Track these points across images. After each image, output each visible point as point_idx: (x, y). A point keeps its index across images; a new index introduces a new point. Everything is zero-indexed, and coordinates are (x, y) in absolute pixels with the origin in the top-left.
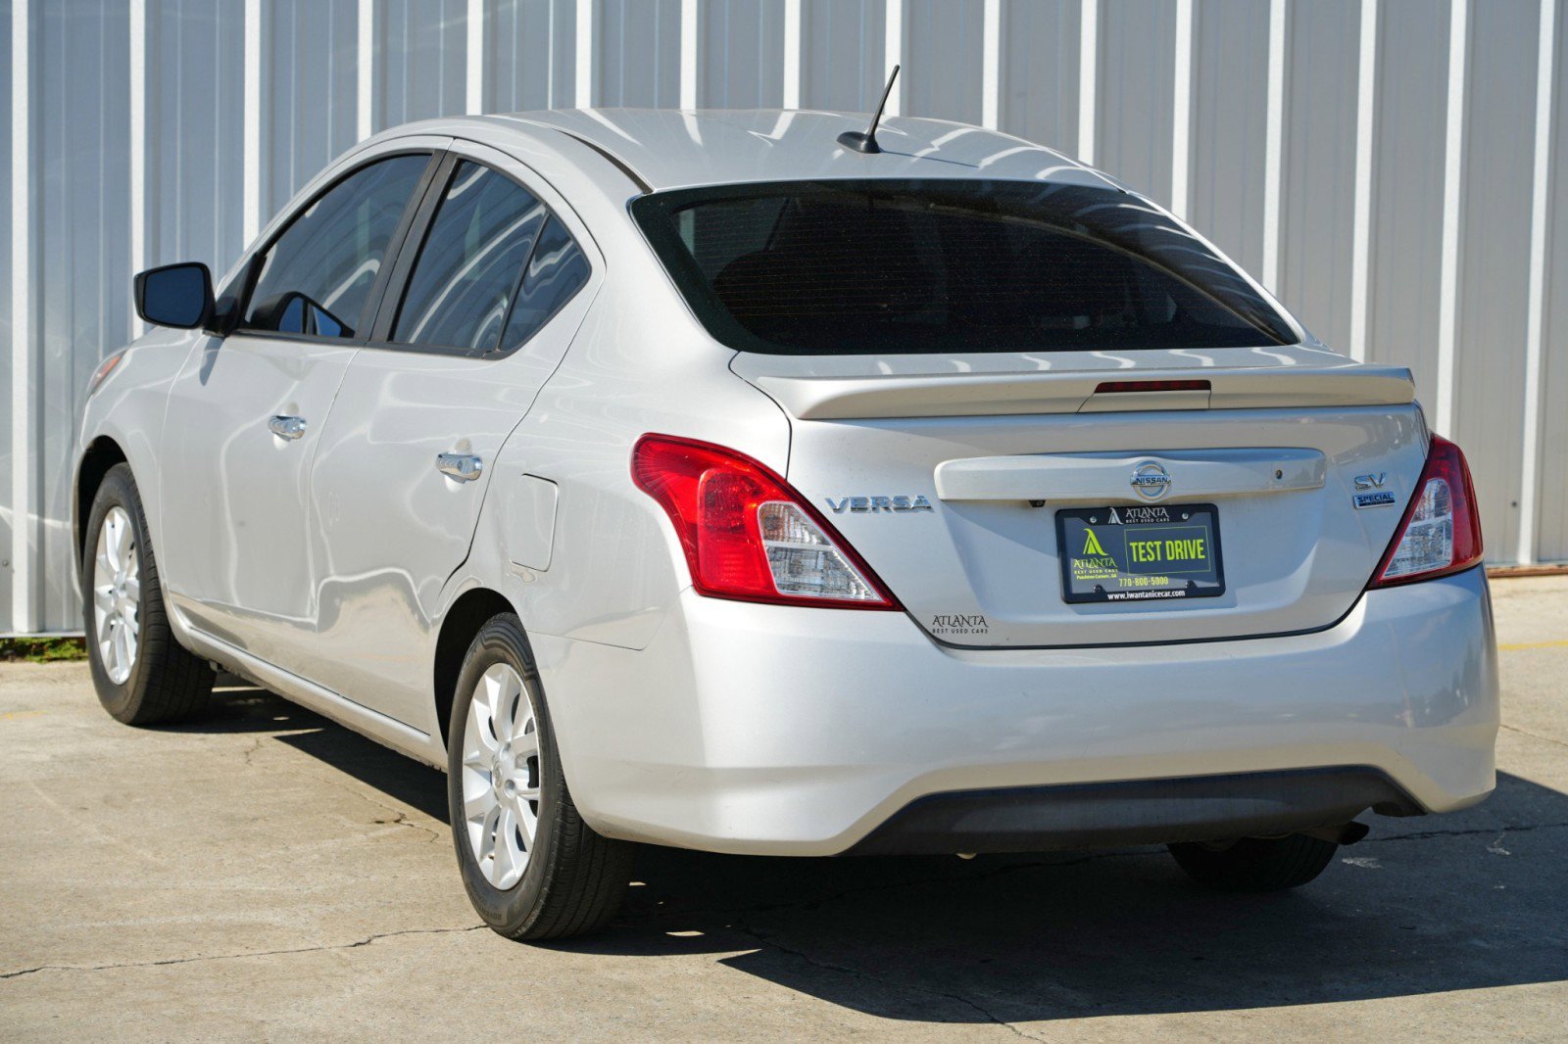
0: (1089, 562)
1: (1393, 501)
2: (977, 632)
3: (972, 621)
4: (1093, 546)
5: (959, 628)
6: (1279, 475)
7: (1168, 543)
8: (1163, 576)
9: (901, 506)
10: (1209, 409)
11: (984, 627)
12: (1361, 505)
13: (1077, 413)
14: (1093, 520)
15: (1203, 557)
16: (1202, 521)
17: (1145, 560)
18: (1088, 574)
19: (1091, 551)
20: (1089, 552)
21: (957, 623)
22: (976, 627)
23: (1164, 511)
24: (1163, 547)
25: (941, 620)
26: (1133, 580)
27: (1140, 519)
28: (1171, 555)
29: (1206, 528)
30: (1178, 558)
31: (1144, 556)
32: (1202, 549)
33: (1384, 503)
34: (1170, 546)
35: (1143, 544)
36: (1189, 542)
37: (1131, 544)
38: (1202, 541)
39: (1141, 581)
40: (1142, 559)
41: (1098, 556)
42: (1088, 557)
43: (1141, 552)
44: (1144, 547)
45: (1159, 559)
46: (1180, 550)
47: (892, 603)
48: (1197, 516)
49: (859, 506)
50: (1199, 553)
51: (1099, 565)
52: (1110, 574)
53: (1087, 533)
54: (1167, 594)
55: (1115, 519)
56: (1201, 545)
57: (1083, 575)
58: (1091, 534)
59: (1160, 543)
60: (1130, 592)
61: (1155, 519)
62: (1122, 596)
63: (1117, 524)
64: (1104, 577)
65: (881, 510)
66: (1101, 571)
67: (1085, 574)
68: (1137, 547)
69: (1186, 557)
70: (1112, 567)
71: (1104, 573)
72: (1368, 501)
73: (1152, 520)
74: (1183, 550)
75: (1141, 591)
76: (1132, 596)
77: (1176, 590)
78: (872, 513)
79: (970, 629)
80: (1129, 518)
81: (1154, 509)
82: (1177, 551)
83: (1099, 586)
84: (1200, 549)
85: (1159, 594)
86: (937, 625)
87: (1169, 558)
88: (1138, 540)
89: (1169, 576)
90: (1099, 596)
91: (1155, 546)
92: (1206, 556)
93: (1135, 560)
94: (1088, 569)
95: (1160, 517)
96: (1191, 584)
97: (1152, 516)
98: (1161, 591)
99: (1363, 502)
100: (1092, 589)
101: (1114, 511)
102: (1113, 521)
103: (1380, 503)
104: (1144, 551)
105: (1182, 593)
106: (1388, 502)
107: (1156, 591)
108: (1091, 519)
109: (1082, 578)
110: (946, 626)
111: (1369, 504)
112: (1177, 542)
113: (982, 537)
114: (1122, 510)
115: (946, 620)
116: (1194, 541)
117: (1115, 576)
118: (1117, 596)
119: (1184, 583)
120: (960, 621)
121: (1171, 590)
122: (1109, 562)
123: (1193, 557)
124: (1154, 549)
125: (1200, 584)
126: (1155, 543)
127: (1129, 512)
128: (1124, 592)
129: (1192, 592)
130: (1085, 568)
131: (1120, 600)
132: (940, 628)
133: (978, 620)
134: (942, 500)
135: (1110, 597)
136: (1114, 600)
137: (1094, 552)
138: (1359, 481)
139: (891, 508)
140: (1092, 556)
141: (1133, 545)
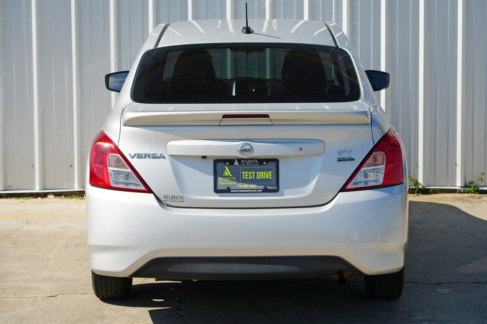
0: (225, 178)
1: (354, 160)
2: (180, 201)
3: (178, 198)
4: (227, 172)
5: (173, 200)
6: (301, 149)
7: (257, 172)
8: (254, 184)
9: (155, 157)
10: (272, 125)
11: (183, 200)
12: (338, 161)
13: (219, 125)
14: (227, 164)
15: (271, 178)
16: (273, 165)
17: (248, 178)
18: (224, 183)
19: (226, 174)
20: (226, 175)
21: (172, 198)
22: (180, 200)
23: (256, 161)
24: (255, 174)
25: (166, 197)
26: (242, 185)
27: (246, 163)
28: (258, 177)
29: (274, 168)
30: (261, 178)
31: (248, 177)
32: (271, 175)
33: (349, 160)
34: (258, 173)
35: (248, 172)
36: (266, 172)
37: (243, 172)
38: (271, 172)
39: (245, 186)
40: (246, 178)
41: (229, 176)
42: (225, 177)
43: (247, 175)
44: (248, 174)
45: (254, 178)
46: (262, 175)
47: (149, 190)
48: (270, 163)
49: (139, 156)
50: (270, 176)
51: (229, 180)
52: (233, 183)
53: (226, 168)
54: (255, 191)
55: (236, 163)
56: (271, 173)
57: (222, 183)
58: (227, 168)
59: (254, 172)
60: (240, 190)
61: (253, 164)
62: (237, 191)
63: (237, 165)
64: (231, 184)
65: (147, 158)
66: (230, 182)
67: (223, 183)
68: (245, 174)
69: (265, 178)
70: (234, 180)
71: (231, 183)
72: (342, 159)
73: (252, 164)
74: (264, 175)
75: (244, 190)
76: (240, 191)
77: (258, 189)
78: (144, 159)
79: (177, 200)
80: (242, 163)
81: (252, 160)
82: (261, 175)
83: (228, 187)
84: (270, 175)
85: (252, 191)
86: (165, 199)
87: (258, 178)
88: (245, 171)
89: (257, 184)
90: (228, 191)
91: (252, 173)
92: (273, 178)
93: (244, 178)
94: (224, 181)
95: (255, 163)
96: (265, 187)
97: (251, 163)
98: (252, 190)
99: (339, 160)
100: (225, 188)
101: (236, 161)
102: (236, 164)
103: (348, 160)
104: (248, 175)
105: (261, 191)
106: (351, 160)
107: (250, 189)
108: (227, 163)
109: (222, 184)
110: (168, 199)
111: (343, 161)
112: (261, 172)
113: (183, 168)
114: (239, 160)
115: (168, 197)
116: (268, 172)
117: (235, 184)
118: (234, 191)
119: (262, 187)
120: (173, 198)
121: (257, 189)
122: (233, 178)
123: (267, 178)
124: (252, 175)
125: (269, 188)
126: (253, 172)
127: (242, 161)
128: (238, 190)
129: (265, 191)
130: (223, 180)
131: (236, 192)
132: (166, 200)
133: (180, 197)
134: (170, 155)
135: (232, 191)
136: (233, 192)
137: (228, 175)
138: (340, 152)
139: (151, 157)
140: (227, 176)
141: (244, 173)
